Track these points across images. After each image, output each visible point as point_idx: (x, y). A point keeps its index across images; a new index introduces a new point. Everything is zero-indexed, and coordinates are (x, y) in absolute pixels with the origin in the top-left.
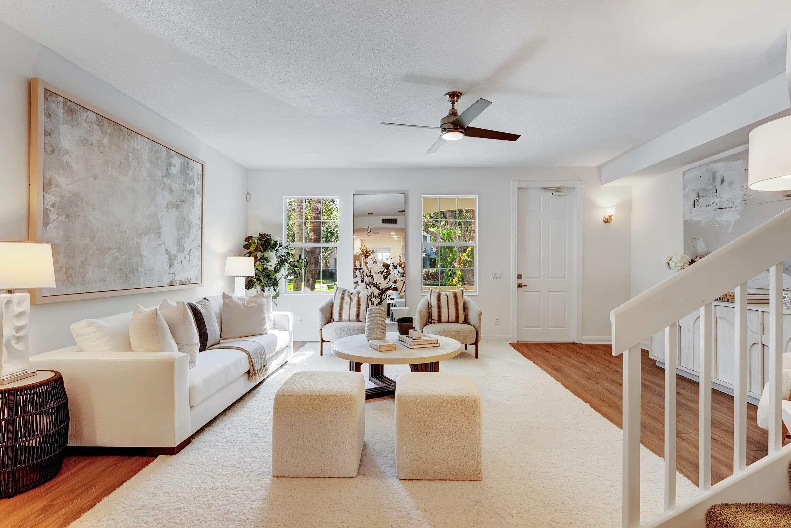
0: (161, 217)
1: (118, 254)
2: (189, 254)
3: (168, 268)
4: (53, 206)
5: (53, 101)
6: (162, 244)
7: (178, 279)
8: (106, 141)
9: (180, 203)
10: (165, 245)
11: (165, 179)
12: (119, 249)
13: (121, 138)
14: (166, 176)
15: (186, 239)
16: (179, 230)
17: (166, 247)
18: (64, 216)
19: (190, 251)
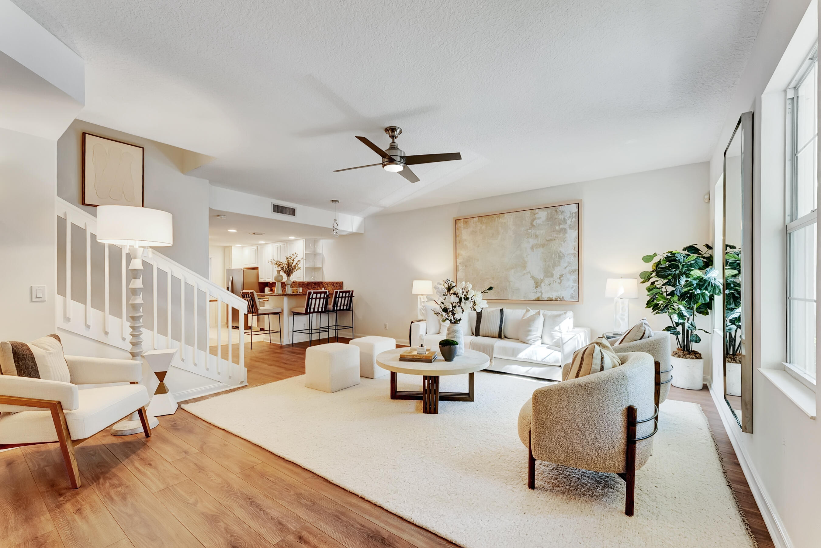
0: (526, 256)
1: (493, 281)
2: (560, 278)
3: (534, 288)
4: (460, 264)
5: (459, 223)
6: (528, 273)
7: (545, 296)
8: (484, 227)
9: (546, 242)
10: (530, 274)
11: (529, 231)
12: (493, 278)
13: (493, 221)
14: (530, 228)
15: (555, 267)
16: (546, 262)
17: (532, 275)
18: (465, 267)
19: (561, 276)
